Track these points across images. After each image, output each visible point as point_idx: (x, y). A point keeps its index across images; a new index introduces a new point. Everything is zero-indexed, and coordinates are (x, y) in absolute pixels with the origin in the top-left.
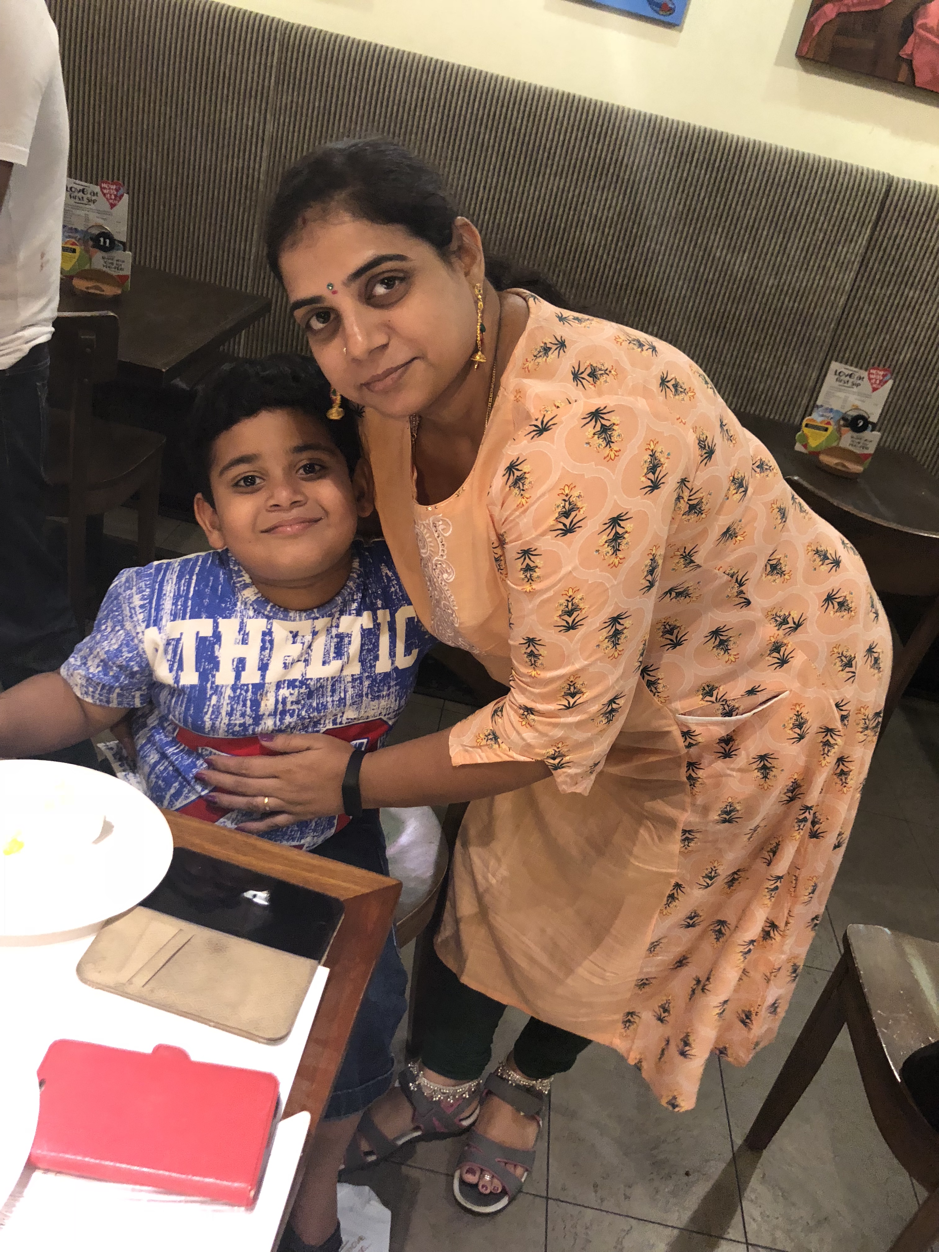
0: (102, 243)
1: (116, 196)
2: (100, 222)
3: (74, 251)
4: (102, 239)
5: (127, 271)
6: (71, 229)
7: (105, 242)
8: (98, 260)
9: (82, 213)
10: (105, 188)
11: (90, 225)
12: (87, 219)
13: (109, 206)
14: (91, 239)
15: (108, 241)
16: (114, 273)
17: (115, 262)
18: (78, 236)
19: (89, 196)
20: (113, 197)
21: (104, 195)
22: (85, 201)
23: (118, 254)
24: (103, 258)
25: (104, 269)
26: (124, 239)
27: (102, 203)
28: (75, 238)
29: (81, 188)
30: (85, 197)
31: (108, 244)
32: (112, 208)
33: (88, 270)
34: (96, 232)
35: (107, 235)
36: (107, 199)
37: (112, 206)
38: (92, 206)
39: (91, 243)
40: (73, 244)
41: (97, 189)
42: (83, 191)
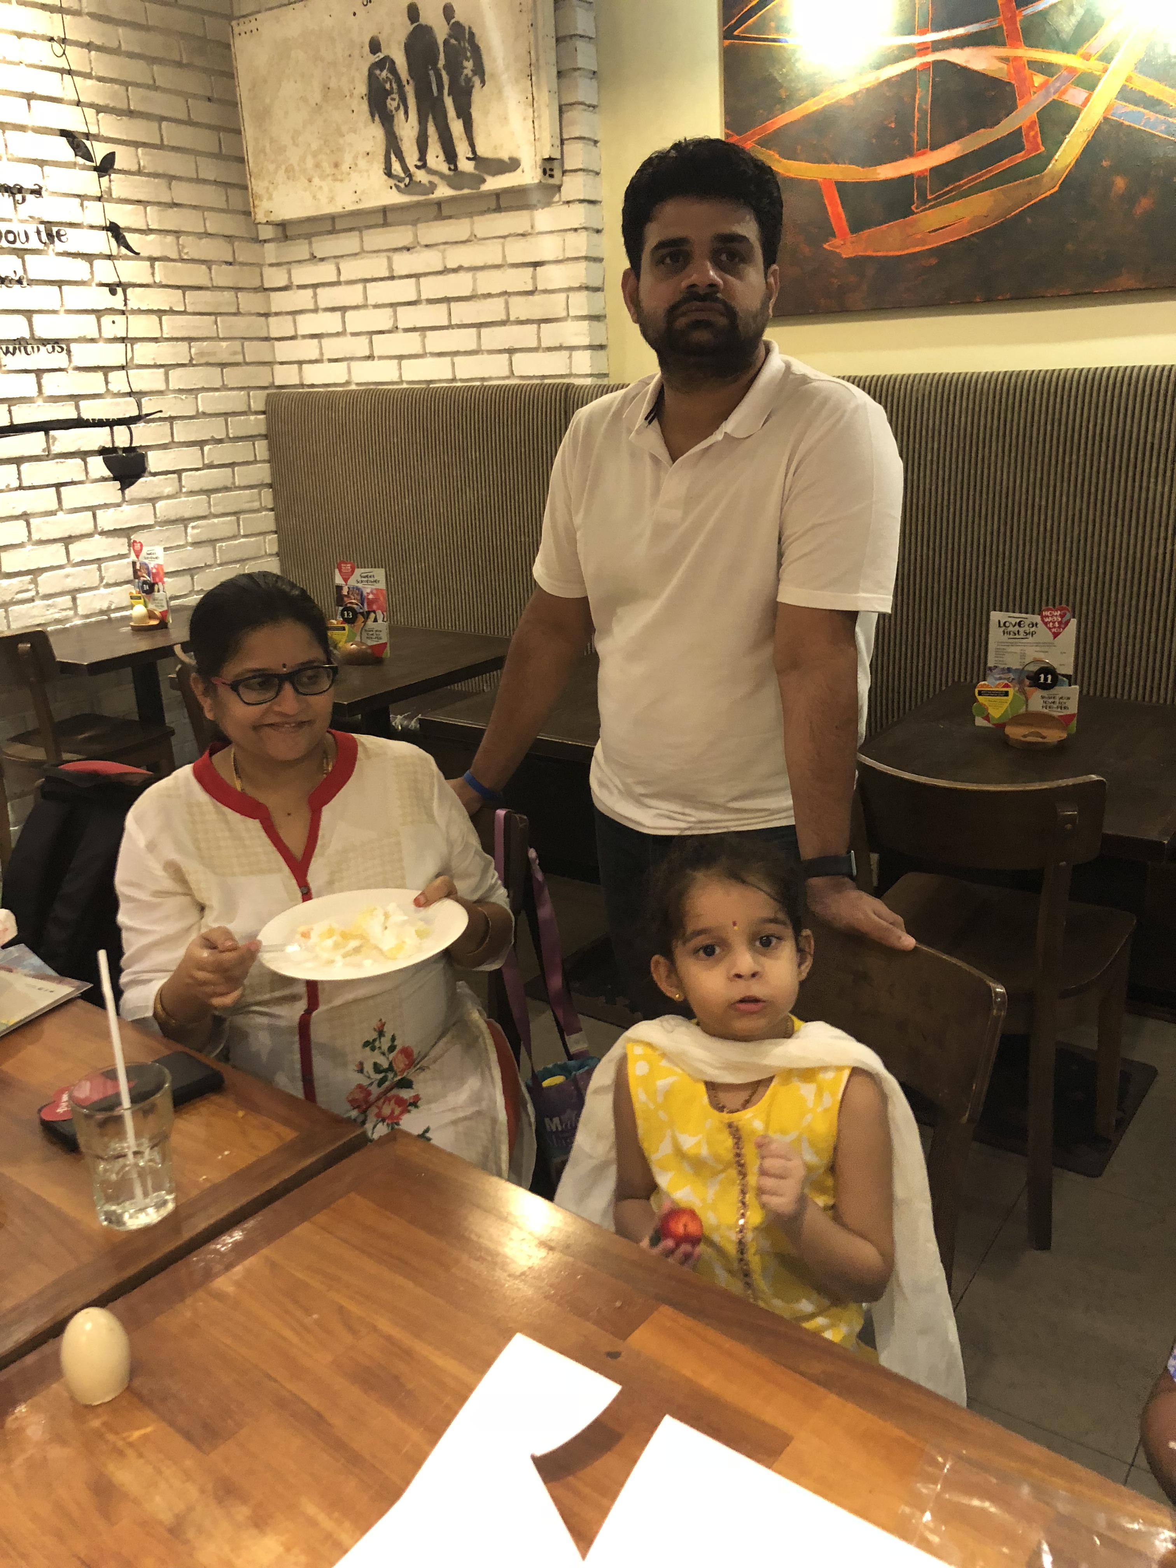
0: (1042, 680)
1: (1060, 623)
2: (1041, 656)
3: (1006, 694)
4: (1042, 676)
5: (1073, 708)
6: (1003, 669)
7: (1046, 679)
8: (1037, 701)
9: (1017, 649)
10: (1048, 617)
11: (1027, 661)
12: (1023, 656)
13: (1052, 637)
14: (1028, 678)
15: (1050, 677)
16: (1057, 713)
17: (1057, 700)
18: (1012, 676)
19: (1027, 629)
20: (1057, 625)
21: (1046, 624)
22: (1022, 635)
23: (1062, 690)
24: (1043, 697)
25: (1045, 711)
26: (1070, 671)
27: (1043, 633)
28: (1008, 679)
29: (1018, 620)
30: (1022, 630)
31: (1049, 681)
32: (1055, 638)
33: (1023, 715)
34: (1034, 668)
35: (1048, 670)
36: (1050, 629)
37: (1056, 635)
38: (1030, 639)
39: (1027, 682)
40: (1006, 686)
41: (1037, 618)
42: (1019, 624)
